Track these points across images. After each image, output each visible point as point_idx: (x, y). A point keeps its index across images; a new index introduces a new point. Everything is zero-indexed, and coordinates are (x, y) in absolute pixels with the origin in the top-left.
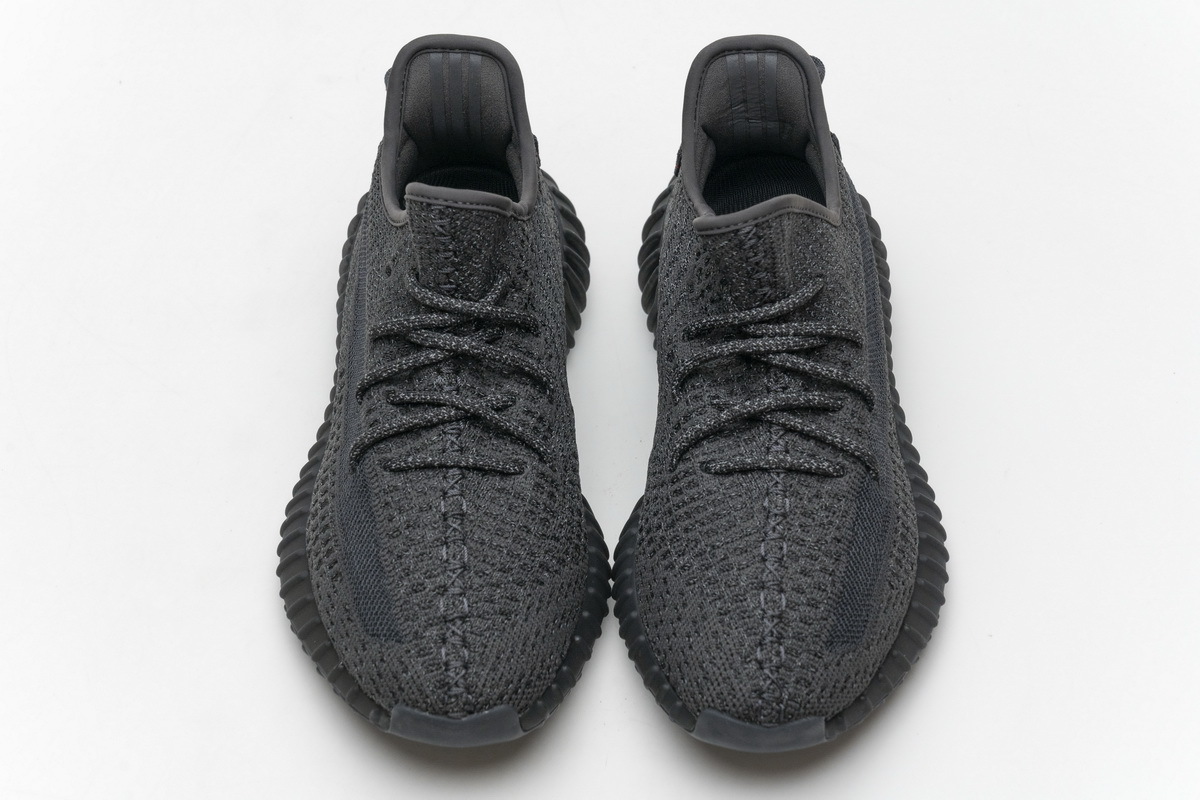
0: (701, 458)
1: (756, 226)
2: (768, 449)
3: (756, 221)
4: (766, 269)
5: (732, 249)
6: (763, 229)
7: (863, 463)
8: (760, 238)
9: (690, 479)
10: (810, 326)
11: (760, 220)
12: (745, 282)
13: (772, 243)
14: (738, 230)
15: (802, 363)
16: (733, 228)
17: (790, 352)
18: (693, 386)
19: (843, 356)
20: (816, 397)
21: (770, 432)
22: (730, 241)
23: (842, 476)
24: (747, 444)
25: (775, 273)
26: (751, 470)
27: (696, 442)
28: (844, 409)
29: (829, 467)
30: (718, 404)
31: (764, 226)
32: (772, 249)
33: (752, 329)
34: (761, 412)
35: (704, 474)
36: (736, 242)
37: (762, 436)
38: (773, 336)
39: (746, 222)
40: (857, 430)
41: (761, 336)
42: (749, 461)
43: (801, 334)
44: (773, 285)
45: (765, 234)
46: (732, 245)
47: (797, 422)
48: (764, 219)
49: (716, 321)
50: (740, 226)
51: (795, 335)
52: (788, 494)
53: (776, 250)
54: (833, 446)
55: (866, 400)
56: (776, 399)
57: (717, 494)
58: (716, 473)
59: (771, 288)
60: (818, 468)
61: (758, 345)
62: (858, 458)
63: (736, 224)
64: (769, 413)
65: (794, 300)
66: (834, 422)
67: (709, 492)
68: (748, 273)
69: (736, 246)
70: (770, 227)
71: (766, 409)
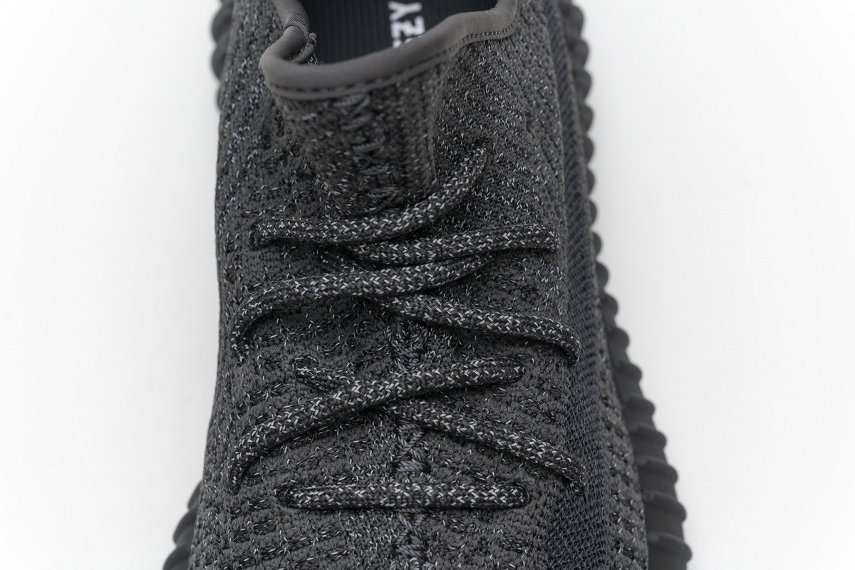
0: (281, 478)
1: (370, 93)
2: (395, 465)
3: (370, 87)
4: (388, 160)
5: (324, 127)
6: (384, 99)
7: (559, 476)
8: (377, 112)
9: (262, 514)
10: (466, 241)
11: (380, 84)
12: (350, 178)
13: (400, 121)
14: (334, 100)
15: (451, 310)
16: (325, 94)
17: (429, 291)
18: (266, 339)
19: (521, 278)
20: (475, 368)
21: (397, 433)
22: (320, 113)
23: (521, 506)
24: (357, 453)
25: (404, 167)
26: (365, 509)
27: (271, 450)
28: (526, 378)
29: (500, 495)
30: (307, 376)
31: (387, 93)
32: (401, 130)
33: (362, 250)
34: (381, 403)
35: (285, 509)
36: (330, 117)
37: (383, 441)
38: (397, 266)
39: (351, 86)
40: (548, 414)
41: (379, 265)
42: (360, 494)
43: (447, 258)
44: (403, 183)
45: (388, 107)
46: (324, 121)
47: (443, 416)
48: (388, 83)
49: (300, 229)
50: (338, 93)
51: (437, 260)
52: (429, 553)
53: (407, 131)
54: (507, 453)
55: (564, 354)
56: (406, 383)
57: (305, 550)
58: (304, 509)
59: (398, 187)
60: (480, 501)
61: (372, 284)
62: (550, 469)
63: (331, 89)
64: (394, 403)
65: (436, 203)
66: (508, 404)
67: (295, 543)
68: (354, 165)
69: (332, 122)
70: (397, 95)
71: (388, 399)
